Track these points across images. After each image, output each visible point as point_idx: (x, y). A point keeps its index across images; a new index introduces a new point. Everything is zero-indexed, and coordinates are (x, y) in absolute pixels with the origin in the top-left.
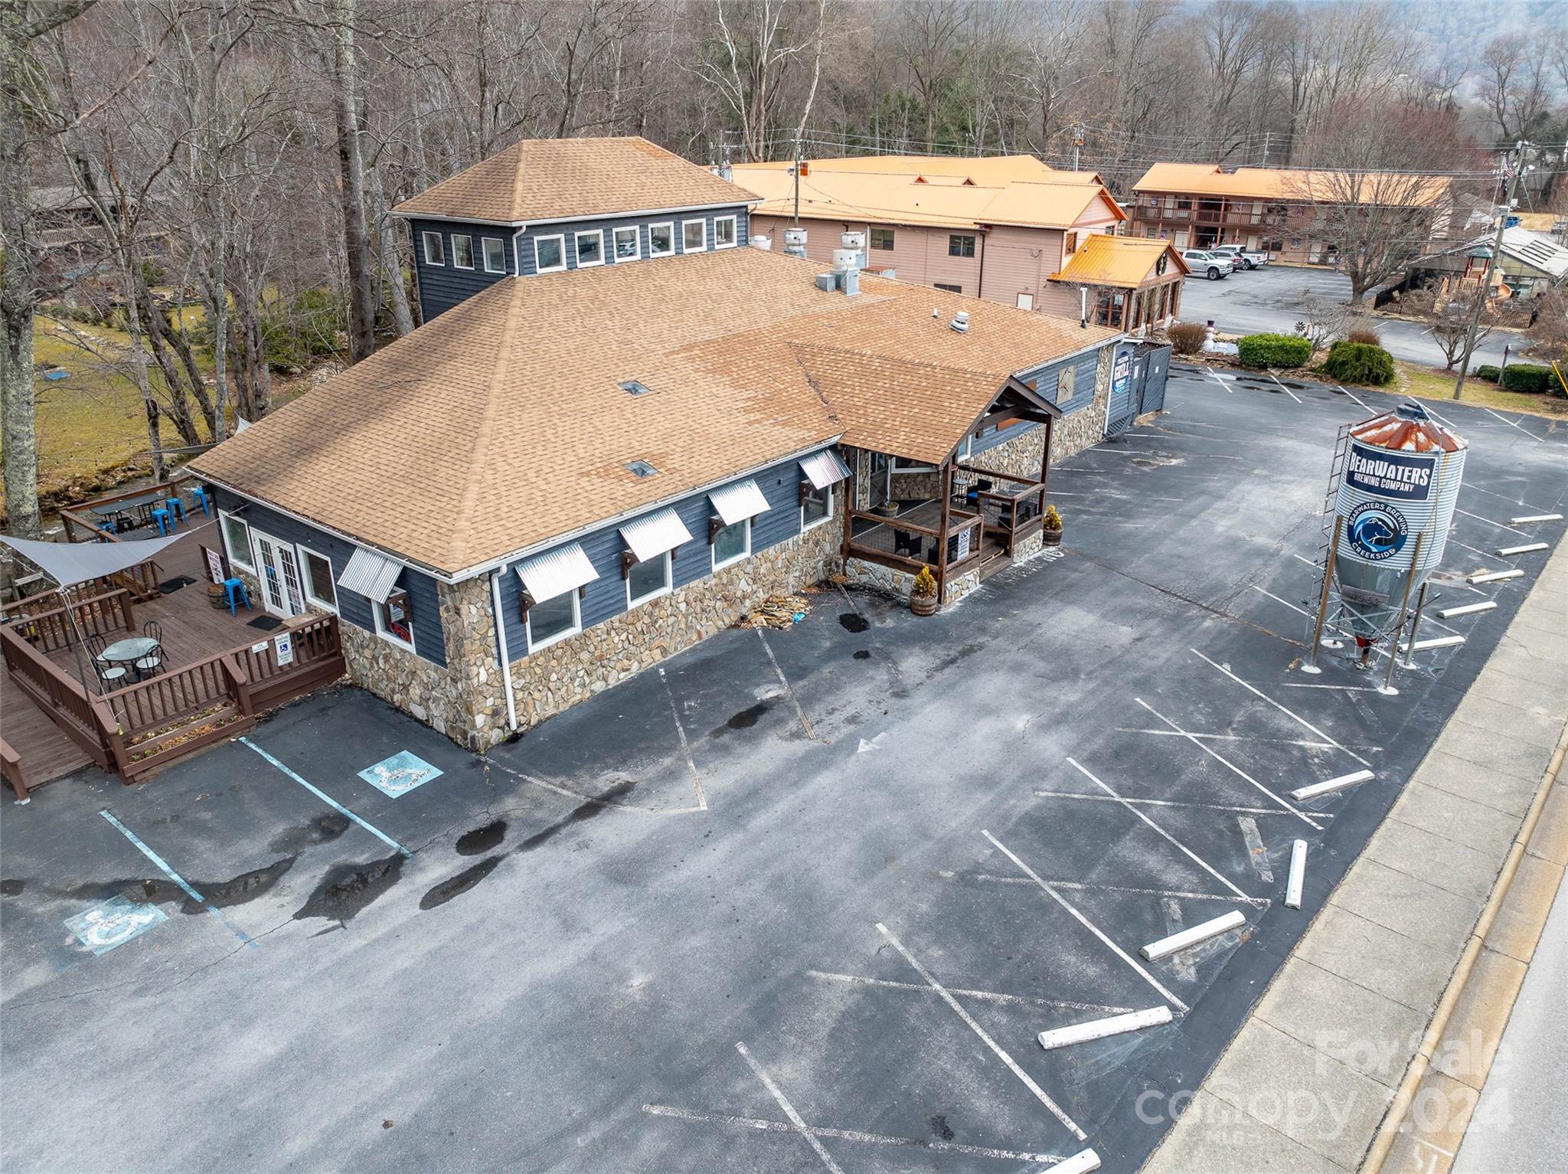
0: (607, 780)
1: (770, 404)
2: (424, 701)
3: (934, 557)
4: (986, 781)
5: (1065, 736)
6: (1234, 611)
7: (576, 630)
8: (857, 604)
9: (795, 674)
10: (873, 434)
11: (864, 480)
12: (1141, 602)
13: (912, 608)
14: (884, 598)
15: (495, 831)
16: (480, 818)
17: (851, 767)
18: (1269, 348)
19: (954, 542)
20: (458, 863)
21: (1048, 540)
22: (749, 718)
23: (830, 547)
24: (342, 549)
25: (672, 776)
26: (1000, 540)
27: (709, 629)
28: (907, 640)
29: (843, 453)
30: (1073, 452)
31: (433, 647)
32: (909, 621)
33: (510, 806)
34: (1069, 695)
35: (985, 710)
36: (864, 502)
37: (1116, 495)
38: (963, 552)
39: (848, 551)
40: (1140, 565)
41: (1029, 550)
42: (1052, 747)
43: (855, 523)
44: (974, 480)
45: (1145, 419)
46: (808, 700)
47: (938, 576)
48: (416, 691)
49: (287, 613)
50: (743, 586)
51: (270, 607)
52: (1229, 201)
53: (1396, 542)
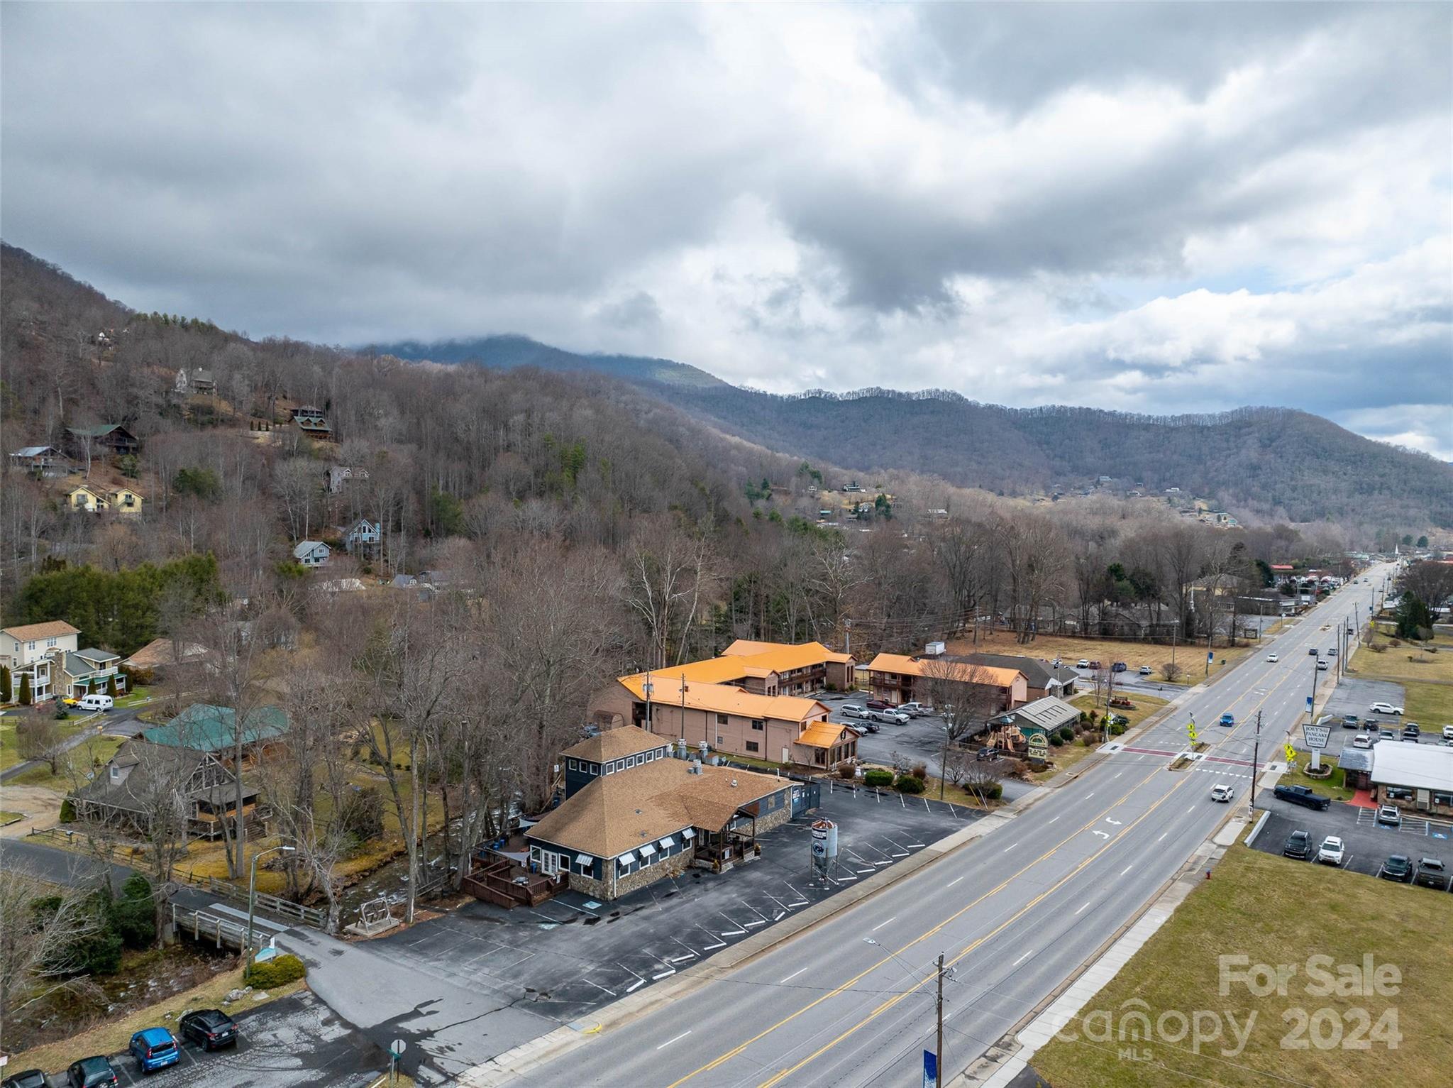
0: (639, 906)
1: (675, 815)
2: (593, 891)
3: (719, 858)
4: (723, 905)
5: (743, 898)
6: (800, 873)
7: (630, 873)
8: (697, 871)
9: (680, 887)
10: (704, 823)
11: (701, 836)
12: (776, 870)
13: (713, 872)
14: (705, 870)
15: (618, 913)
16: (613, 912)
17: (693, 903)
18: (878, 776)
19: (724, 853)
20: (612, 918)
21: (756, 854)
22: (670, 895)
23: (691, 856)
24: (575, 854)
25: (654, 905)
26: (739, 854)
27: (658, 877)
28: (709, 880)
29: (694, 829)
30: (777, 825)
31: (599, 876)
32: (711, 875)
33: (618, 910)
34: (748, 890)
35: (727, 893)
36: (701, 843)
37: (785, 840)
38: (727, 857)
39: (696, 857)
40: (782, 861)
41: (750, 857)
42: (739, 900)
43: (698, 849)
44: (735, 836)
45: (810, 811)
46: (684, 892)
47: (720, 863)
48: (591, 889)
49: (550, 873)
50: (667, 865)
51: (543, 871)
52: (915, 678)
53: (821, 850)
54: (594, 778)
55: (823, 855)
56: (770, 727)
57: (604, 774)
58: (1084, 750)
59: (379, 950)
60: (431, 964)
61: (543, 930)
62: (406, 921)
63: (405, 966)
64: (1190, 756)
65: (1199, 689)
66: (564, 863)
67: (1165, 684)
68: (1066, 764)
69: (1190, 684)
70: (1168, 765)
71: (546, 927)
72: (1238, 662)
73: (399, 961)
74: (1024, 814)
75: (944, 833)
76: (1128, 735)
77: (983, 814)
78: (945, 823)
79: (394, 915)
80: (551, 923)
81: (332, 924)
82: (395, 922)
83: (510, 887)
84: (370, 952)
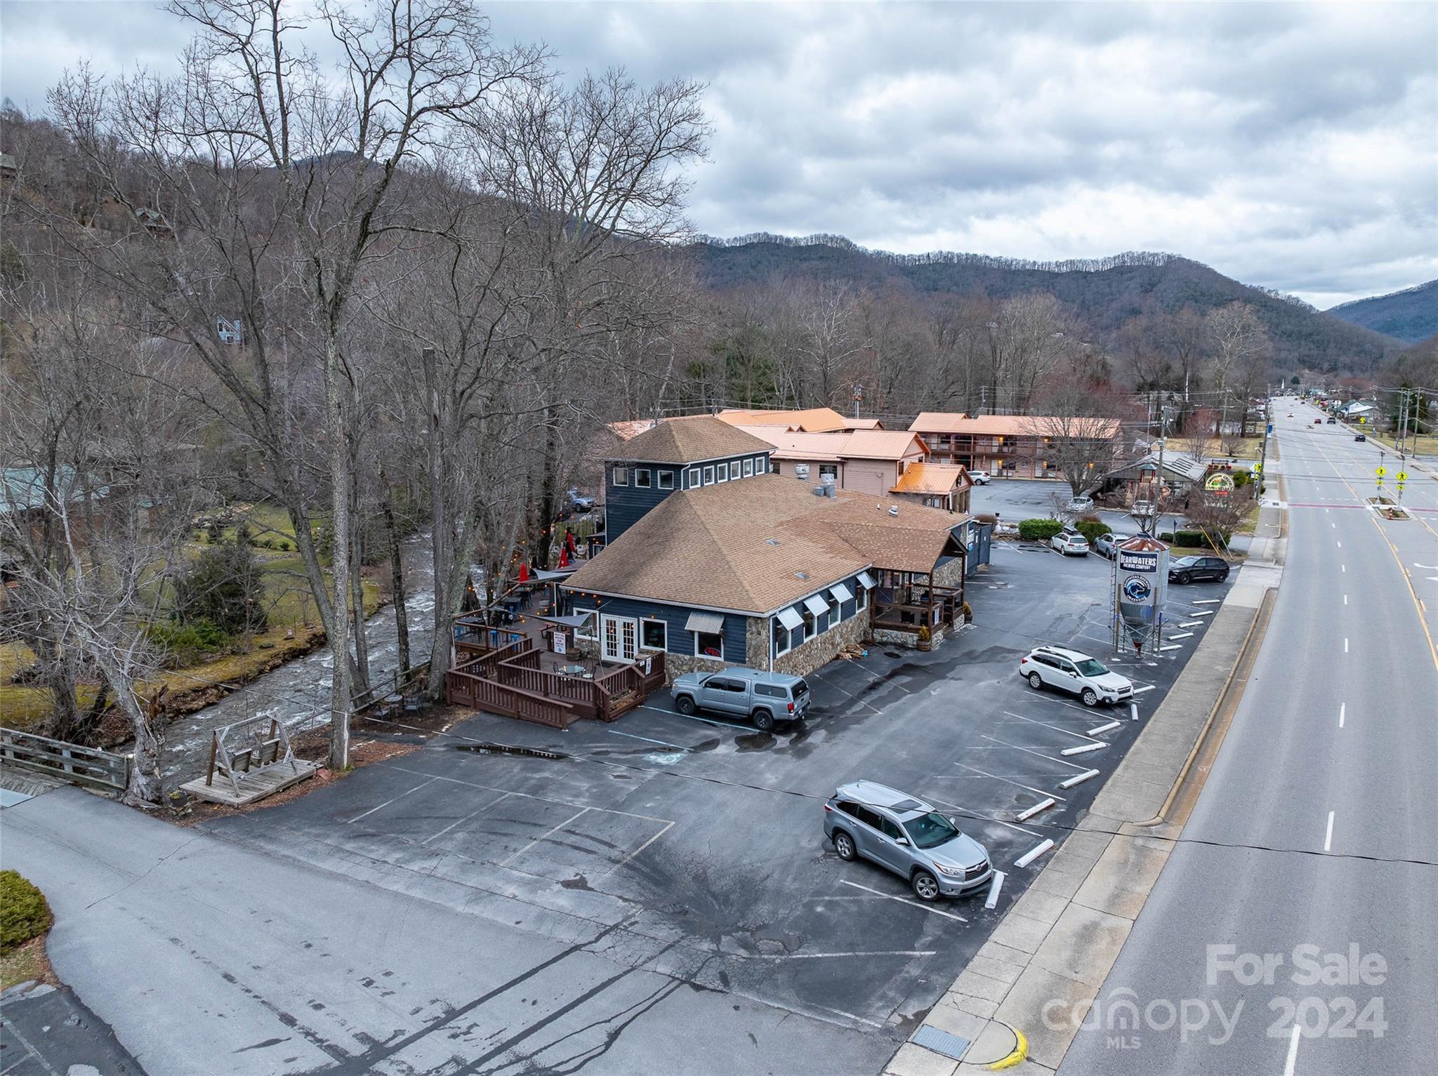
1: (832, 552)
3: (926, 623)
7: (788, 650)
8: (889, 649)
10: (890, 562)
13: (918, 648)
14: (900, 646)
18: (1038, 527)
19: (933, 615)
21: (966, 620)
23: (865, 624)
24: (679, 615)
26: (948, 620)
27: (827, 659)
29: (873, 573)
31: (737, 655)
38: (937, 620)
39: (874, 626)
41: (959, 622)
42: (1015, 688)
43: (874, 609)
45: (982, 567)
47: (929, 631)
49: (620, 658)
50: (838, 639)
51: (605, 657)
52: (977, 436)
53: (1146, 592)
54: (668, 493)
55: (1147, 601)
56: (849, 468)
57: (686, 487)
59: (271, 840)
60: (416, 866)
61: (658, 765)
62: (332, 765)
63: (343, 878)
64: (1386, 507)
65: (1272, 462)
66: (653, 634)
69: (1260, 459)
70: (1377, 516)
71: (662, 759)
73: (328, 865)
74: (1284, 564)
79: (301, 753)
80: (670, 750)
81: (142, 780)
82: (305, 767)
83: (552, 685)
84: (244, 847)
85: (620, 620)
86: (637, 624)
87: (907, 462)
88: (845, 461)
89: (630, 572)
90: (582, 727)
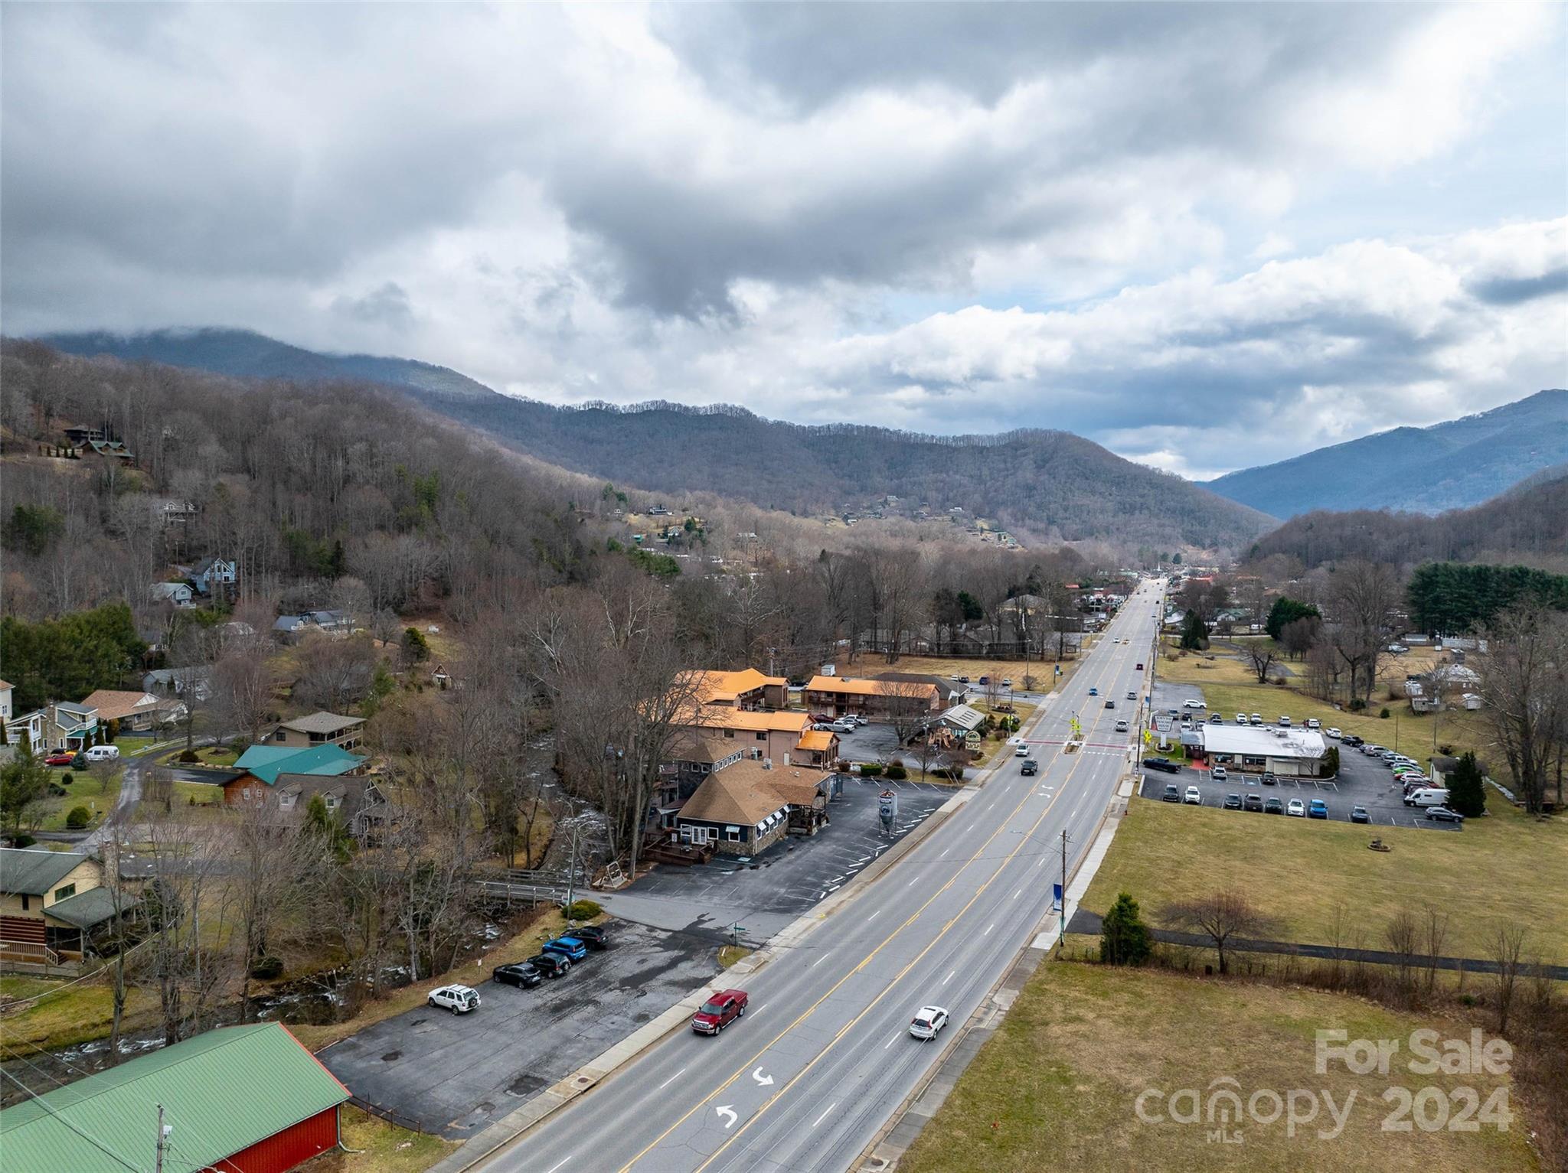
0: (776, 857)
1: (773, 797)
2: (742, 850)
3: (809, 825)
4: (833, 851)
5: (842, 846)
7: (761, 836)
8: (798, 835)
9: (794, 845)
10: (796, 801)
12: (850, 830)
13: (807, 834)
14: (801, 833)
15: (767, 862)
16: (763, 861)
17: (812, 853)
18: (869, 768)
20: (766, 865)
21: (827, 822)
22: (791, 850)
23: (787, 825)
24: (723, 826)
27: (779, 838)
28: (809, 839)
29: (790, 805)
31: (743, 840)
32: (807, 836)
34: (842, 842)
35: (830, 845)
37: (837, 813)
38: (813, 824)
39: (790, 826)
40: (848, 825)
41: (824, 824)
43: (794, 818)
44: (813, 809)
46: (798, 847)
47: (810, 829)
48: (738, 849)
49: (700, 842)
50: (776, 832)
51: (694, 842)
52: (849, 694)
53: (888, 811)
54: (706, 775)
55: (889, 815)
56: (773, 737)
57: (714, 772)
58: (998, 743)
59: (633, 894)
60: (676, 897)
61: (727, 875)
62: (630, 877)
63: (660, 900)
64: (1075, 743)
65: (1053, 695)
66: (712, 834)
67: (1027, 693)
68: (992, 754)
69: (1045, 692)
70: (1063, 750)
71: (727, 873)
72: (1073, 672)
73: (654, 898)
74: (986, 786)
75: (941, 802)
76: (1023, 730)
77: (958, 789)
78: (937, 796)
80: (728, 871)
82: (625, 879)
84: (628, 896)
85: (700, 829)
86: (707, 830)
87: (804, 731)
88: (770, 731)
89: (702, 810)
90: (697, 866)
